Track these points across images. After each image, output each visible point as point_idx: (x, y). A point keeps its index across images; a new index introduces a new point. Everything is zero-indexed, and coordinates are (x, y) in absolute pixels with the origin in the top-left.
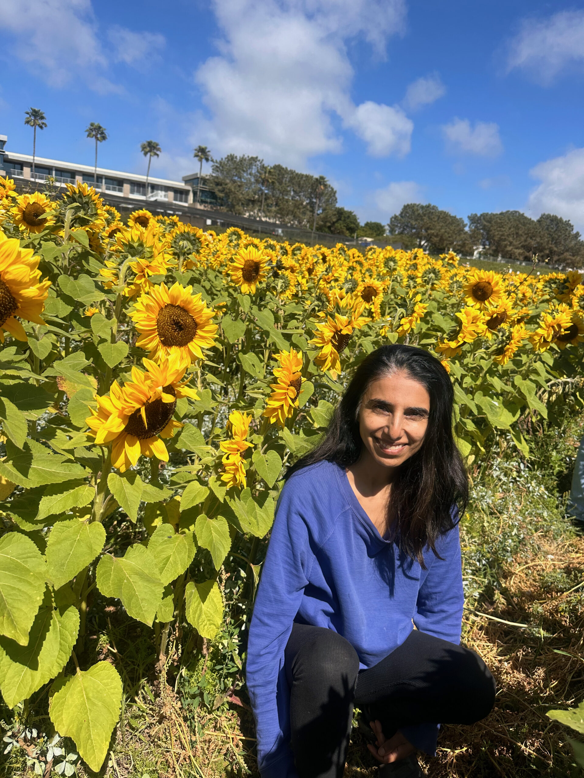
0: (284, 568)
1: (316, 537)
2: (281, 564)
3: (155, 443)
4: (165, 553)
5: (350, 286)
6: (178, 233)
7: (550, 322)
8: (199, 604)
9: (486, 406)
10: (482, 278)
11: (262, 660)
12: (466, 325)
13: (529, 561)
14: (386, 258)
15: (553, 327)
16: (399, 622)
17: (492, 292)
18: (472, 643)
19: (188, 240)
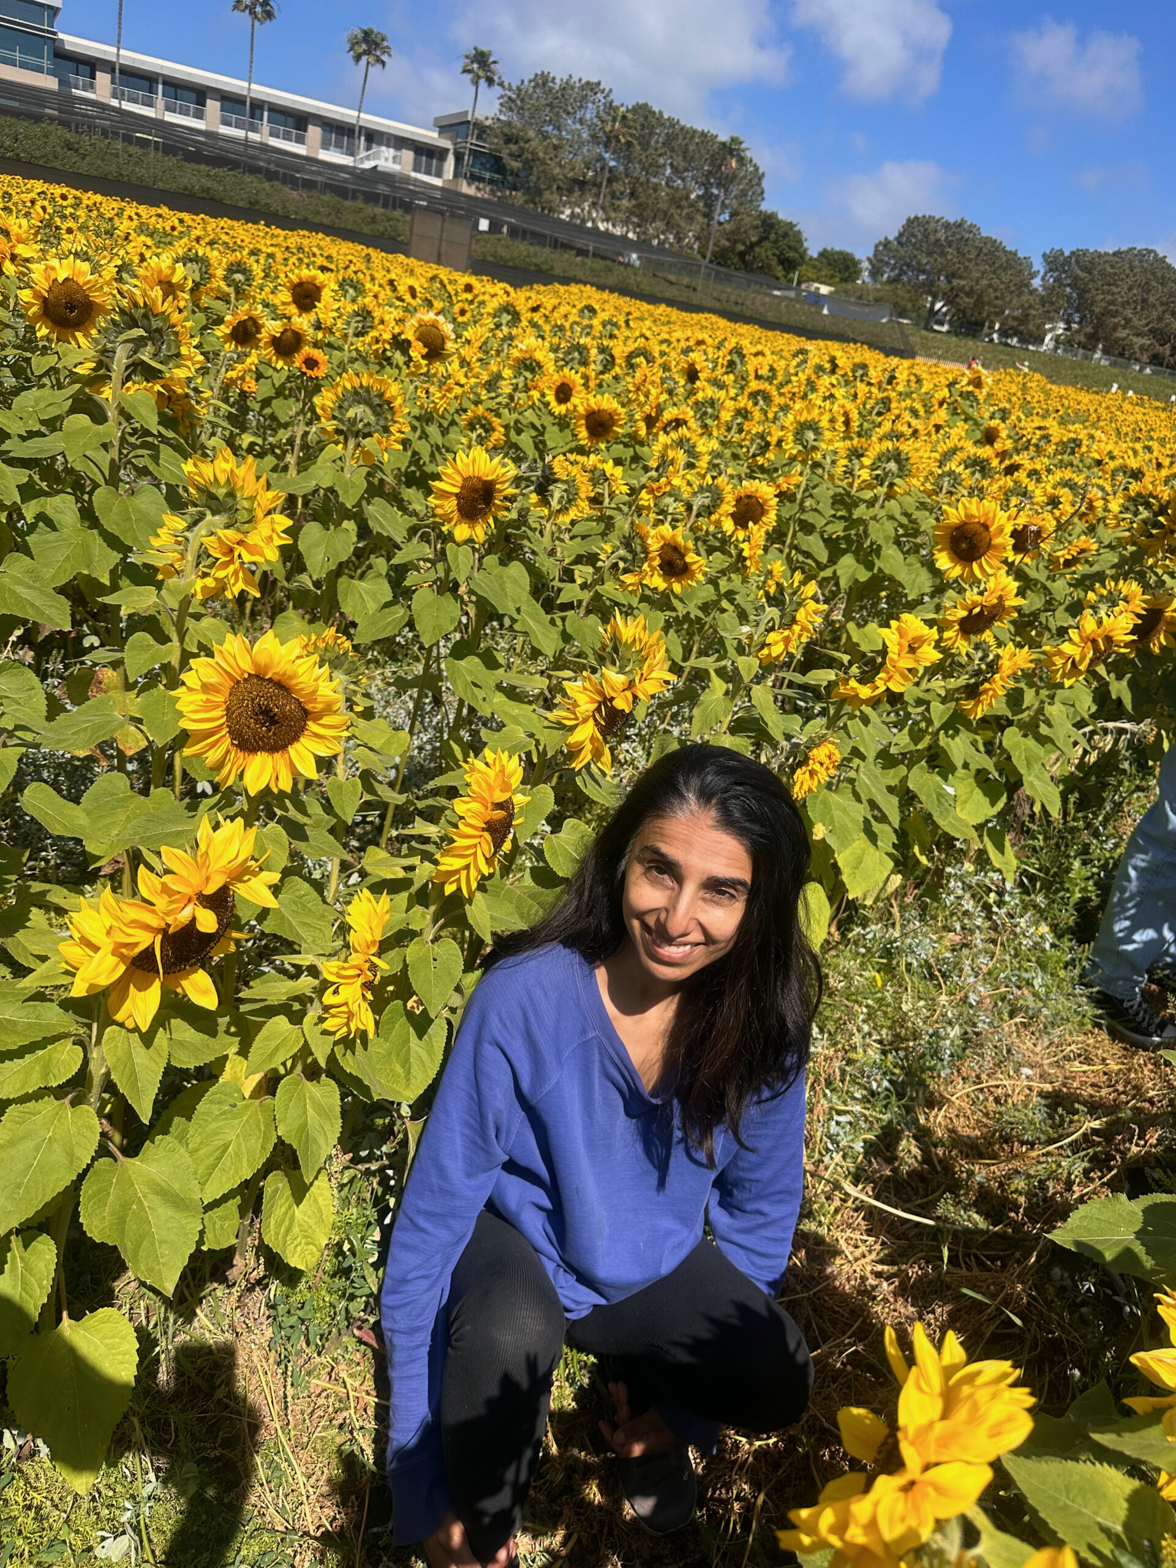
0: (463, 1134)
1: (525, 1085)
2: (458, 1128)
3: (194, 977)
4: (221, 1136)
5: (707, 501)
6: (348, 386)
7: (1089, 631)
8: (290, 1207)
9: (929, 795)
10: (973, 516)
11: (409, 1288)
12: (895, 657)
13: (984, 1077)
14: (799, 423)
15: (1094, 642)
16: (669, 1233)
17: (990, 546)
18: (838, 1235)
19: (368, 403)
